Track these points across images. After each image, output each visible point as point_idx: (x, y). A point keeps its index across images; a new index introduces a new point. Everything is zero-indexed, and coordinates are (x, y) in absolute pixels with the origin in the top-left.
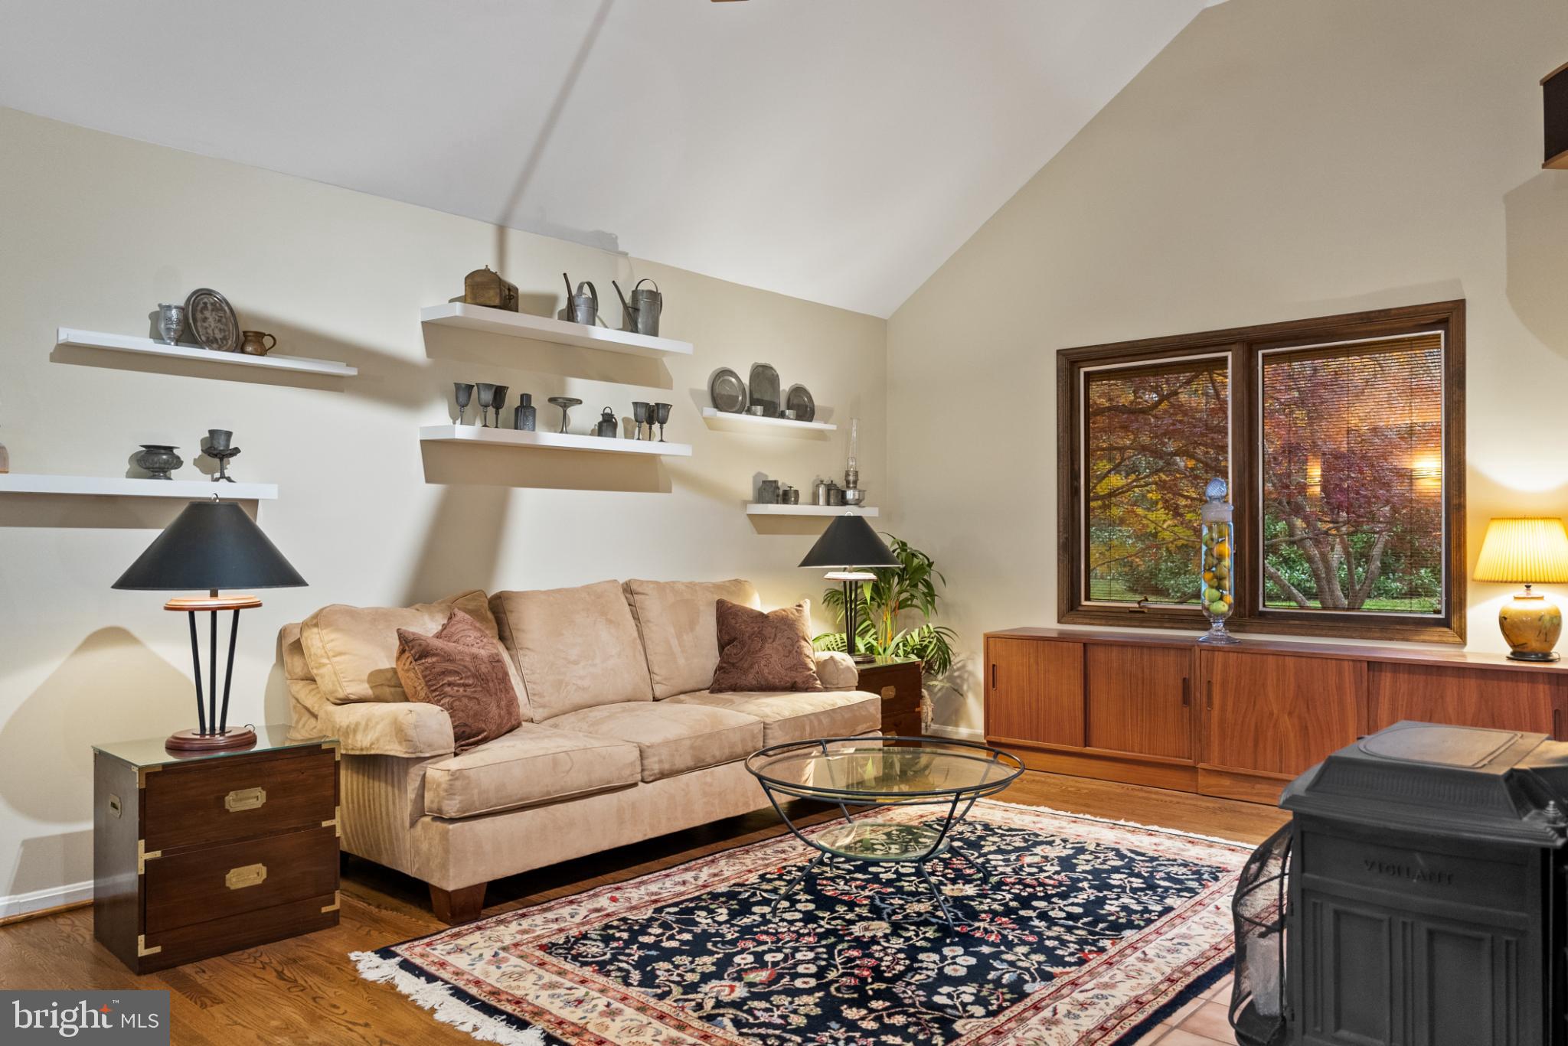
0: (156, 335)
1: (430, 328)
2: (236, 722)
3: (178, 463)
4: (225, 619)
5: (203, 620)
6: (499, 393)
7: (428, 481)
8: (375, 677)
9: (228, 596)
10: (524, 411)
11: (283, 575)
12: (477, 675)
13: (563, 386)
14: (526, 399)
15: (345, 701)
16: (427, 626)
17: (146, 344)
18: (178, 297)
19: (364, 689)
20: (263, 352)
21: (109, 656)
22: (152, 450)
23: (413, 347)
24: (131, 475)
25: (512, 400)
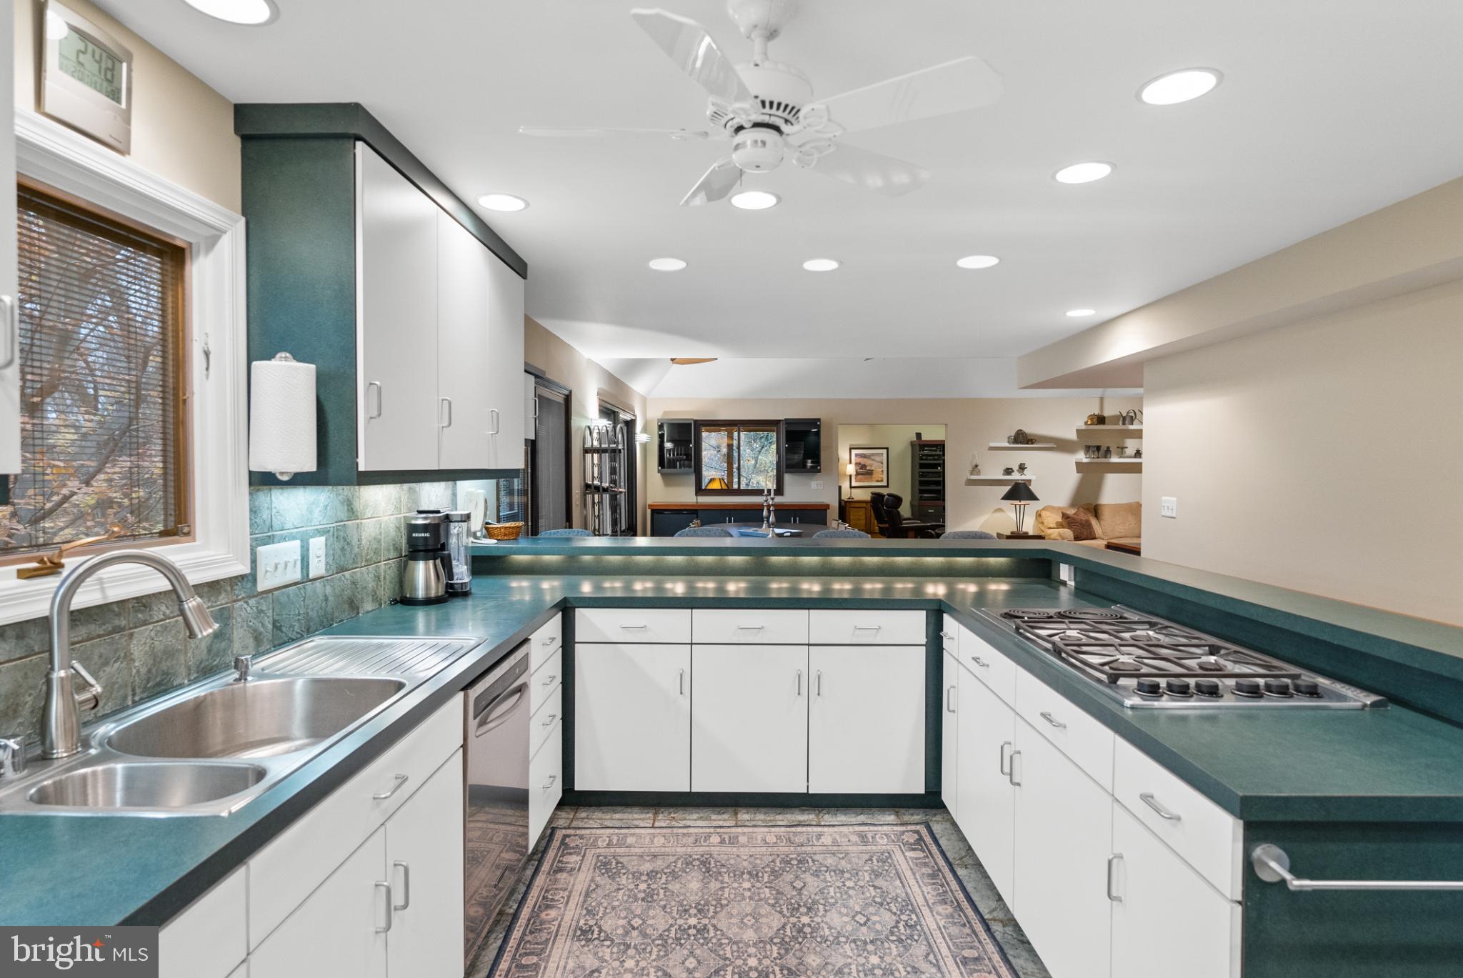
0: (1009, 442)
1: (1078, 431)
2: (1024, 530)
3: (1013, 471)
4: (1022, 507)
5: (1018, 507)
6: (1098, 448)
7: (1078, 472)
8: (1057, 523)
9: (1023, 502)
10: (1108, 452)
11: (1034, 498)
12: (1081, 524)
13: (1123, 443)
14: (1108, 448)
15: (1050, 528)
16: (1071, 512)
17: (1007, 445)
18: (1013, 433)
19: (1054, 525)
20: (1032, 444)
21: (998, 515)
22: (1008, 469)
23: (1073, 436)
24: (1004, 475)
25: (1103, 449)
